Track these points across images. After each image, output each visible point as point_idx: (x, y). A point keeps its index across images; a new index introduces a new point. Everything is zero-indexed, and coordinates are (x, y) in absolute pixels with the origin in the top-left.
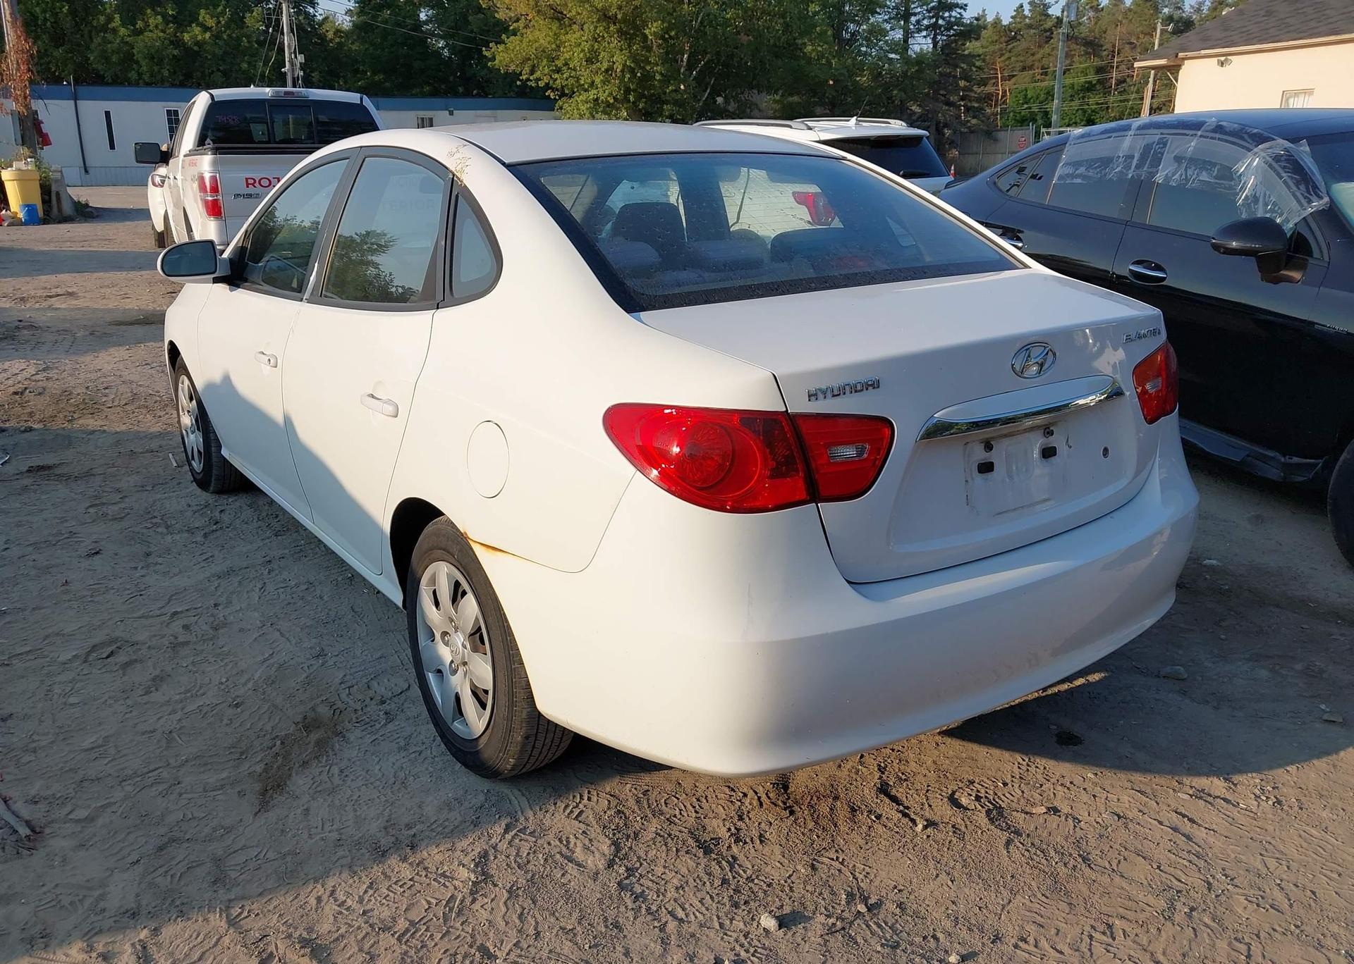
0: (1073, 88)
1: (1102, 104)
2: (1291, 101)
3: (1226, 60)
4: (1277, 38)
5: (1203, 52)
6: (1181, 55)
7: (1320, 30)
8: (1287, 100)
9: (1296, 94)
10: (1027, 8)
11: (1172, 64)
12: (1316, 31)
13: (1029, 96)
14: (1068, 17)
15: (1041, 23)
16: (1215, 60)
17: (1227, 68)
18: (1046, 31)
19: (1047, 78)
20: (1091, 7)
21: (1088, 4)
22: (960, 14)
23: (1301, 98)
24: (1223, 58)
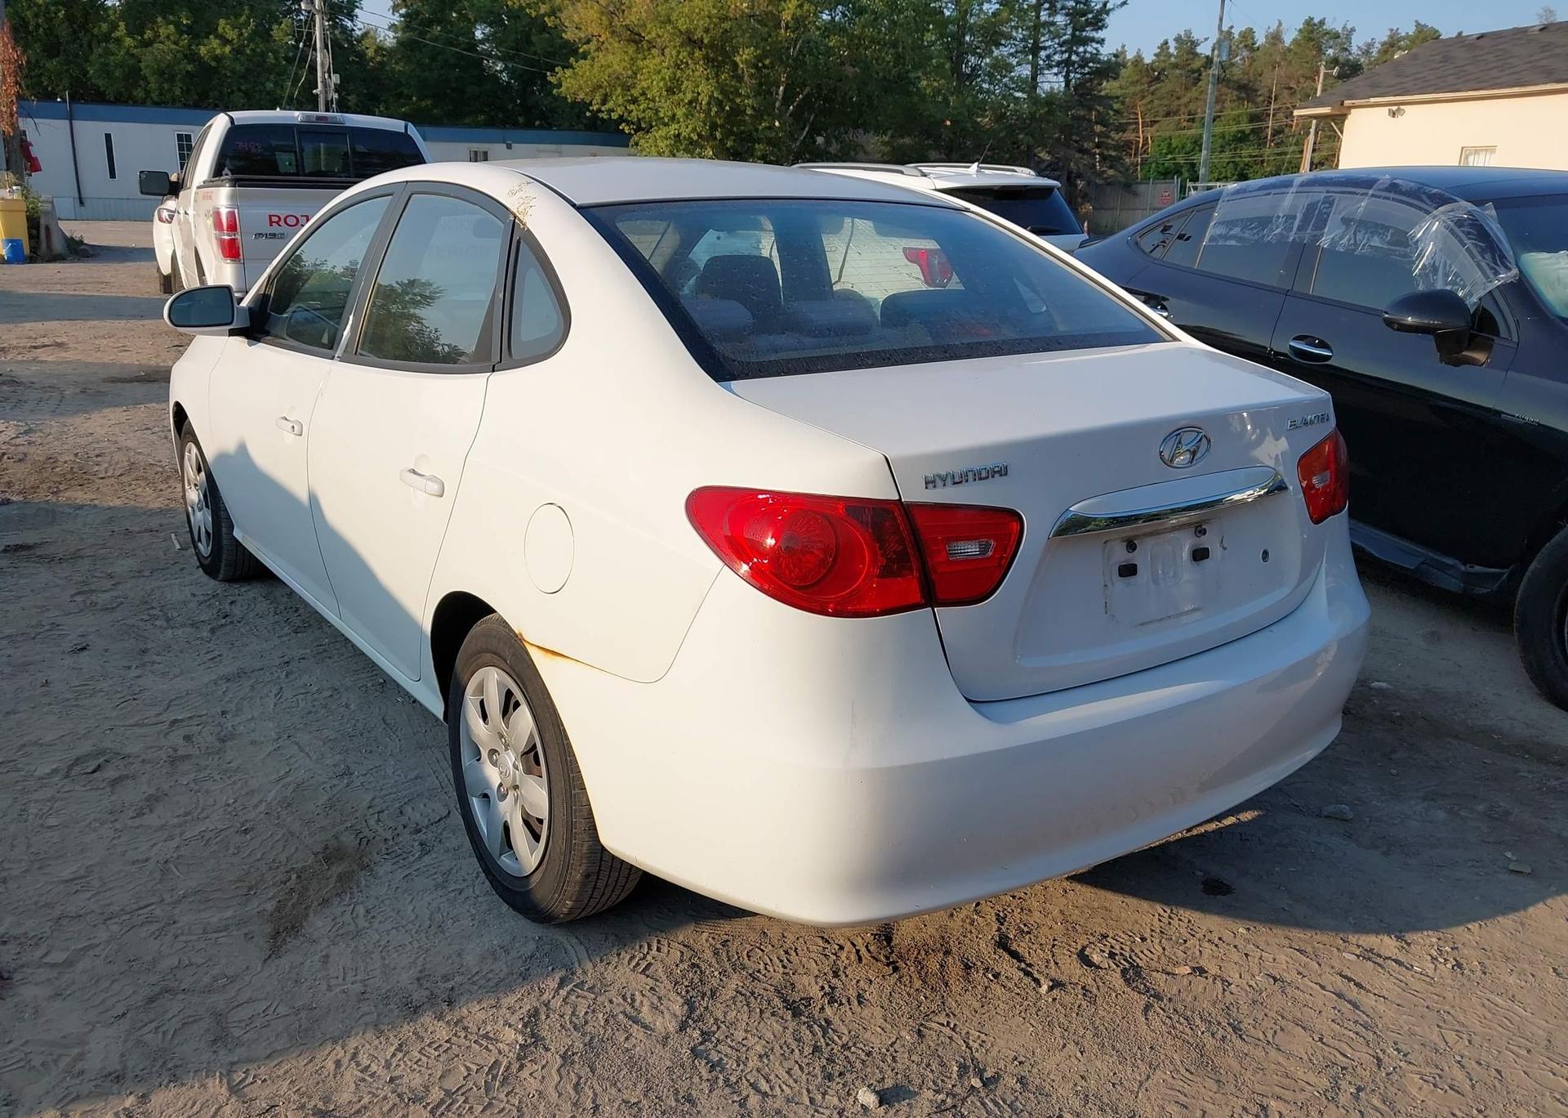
0: (1224, 138)
1: (1256, 156)
2: (1471, 158)
3: (1398, 110)
5: (1372, 100)
6: (1347, 103)
7: (1506, 80)
8: (1467, 157)
9: (1476, 150)
10: (1172, 45)
11: (1337, 113)
12: (1500, 81)
13: (1174, 145)
14: (1219, 56)
15: (1189, 62)
16: (1386, 109)
17: (1399, 119)
18: (1193, 72)
19: (1195, 125)
20: (1246, 46)
21: (1241, 42)
22: (1096, 49)
23: (1482, 156)
24: (1394, 108)
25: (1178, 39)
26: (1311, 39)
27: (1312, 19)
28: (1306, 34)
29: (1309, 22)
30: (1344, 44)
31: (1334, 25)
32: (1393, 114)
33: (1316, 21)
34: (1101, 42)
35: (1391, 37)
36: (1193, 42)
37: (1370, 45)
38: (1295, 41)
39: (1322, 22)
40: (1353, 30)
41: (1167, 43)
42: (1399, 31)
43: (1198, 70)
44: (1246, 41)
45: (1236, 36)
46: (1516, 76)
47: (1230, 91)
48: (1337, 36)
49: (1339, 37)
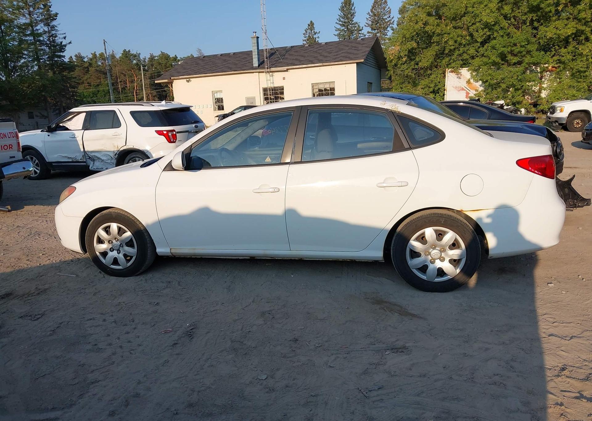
0: (104, 92)
1: (118, 98)
2: (215, 95)
3: (189, 80)
4: (206, 72)
5: (180, 77)
6: (172, 78)
7: (218, 70)
8: (214, 94)
9: (217, 92)
10: (74, 58)
11: (169, 81)
12: (217, 71)
13: (85, 95)
14: (108, 63)
15: (82, 64)
16: (185, 80)
17: (190, 83)
18: (86, 68)
19: (91, 87)
20: (103, 59)
21: (100, 57)
22: (62, 59)
23: (218, 94)
24: (188, 79)
25: (76, 56)
26: (127, 57)
27: (126, 50)
28: (125, 55)
29: (125, 51)
30: (138, 58)
31: (133, 52)
32: (188, 81)
33: (127, 50)
34: (64, 57)
35: (151, 56)
36: (82, 57)
37: (145, 59)
38: (120, 57)
39: (129, 51)
40: (140, 54)
41: (72, 57)
42: (153, 54)
43: (87, 68)
44: (102, 57)
45: (98, 56)
46: (221, 69)
47: (102, 75)
48: (135, 56)
49: (136, 56)
